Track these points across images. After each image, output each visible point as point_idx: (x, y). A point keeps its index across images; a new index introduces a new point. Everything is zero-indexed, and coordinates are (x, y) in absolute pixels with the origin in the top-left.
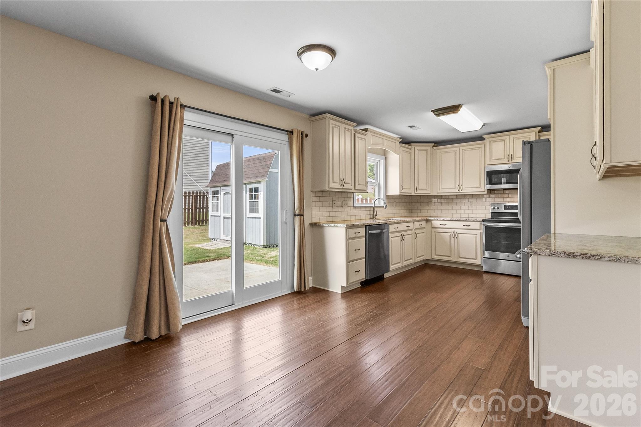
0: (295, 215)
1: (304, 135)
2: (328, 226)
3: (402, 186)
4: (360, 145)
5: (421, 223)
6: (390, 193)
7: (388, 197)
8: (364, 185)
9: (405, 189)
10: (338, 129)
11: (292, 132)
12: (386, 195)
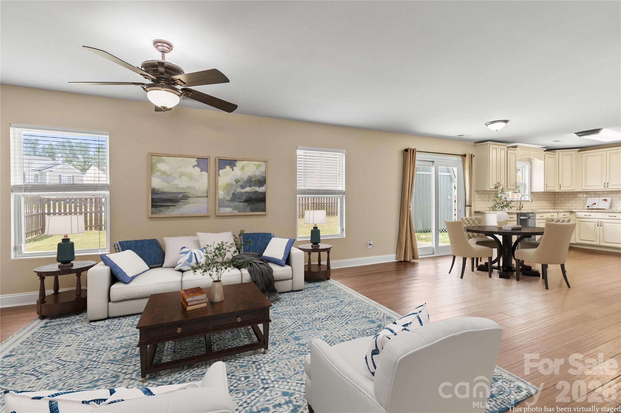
0: (466, 206)
1: (473, 156)
2: (489, 213)
3: (546, 185)
4: (511, 157)
5: (564, 214)
6: (534, 190)
7: (532, 193)
8: (514, 186)
9: (549, 187)
10: (495, 150)
11: (465, 156)
12: (531, 192)
